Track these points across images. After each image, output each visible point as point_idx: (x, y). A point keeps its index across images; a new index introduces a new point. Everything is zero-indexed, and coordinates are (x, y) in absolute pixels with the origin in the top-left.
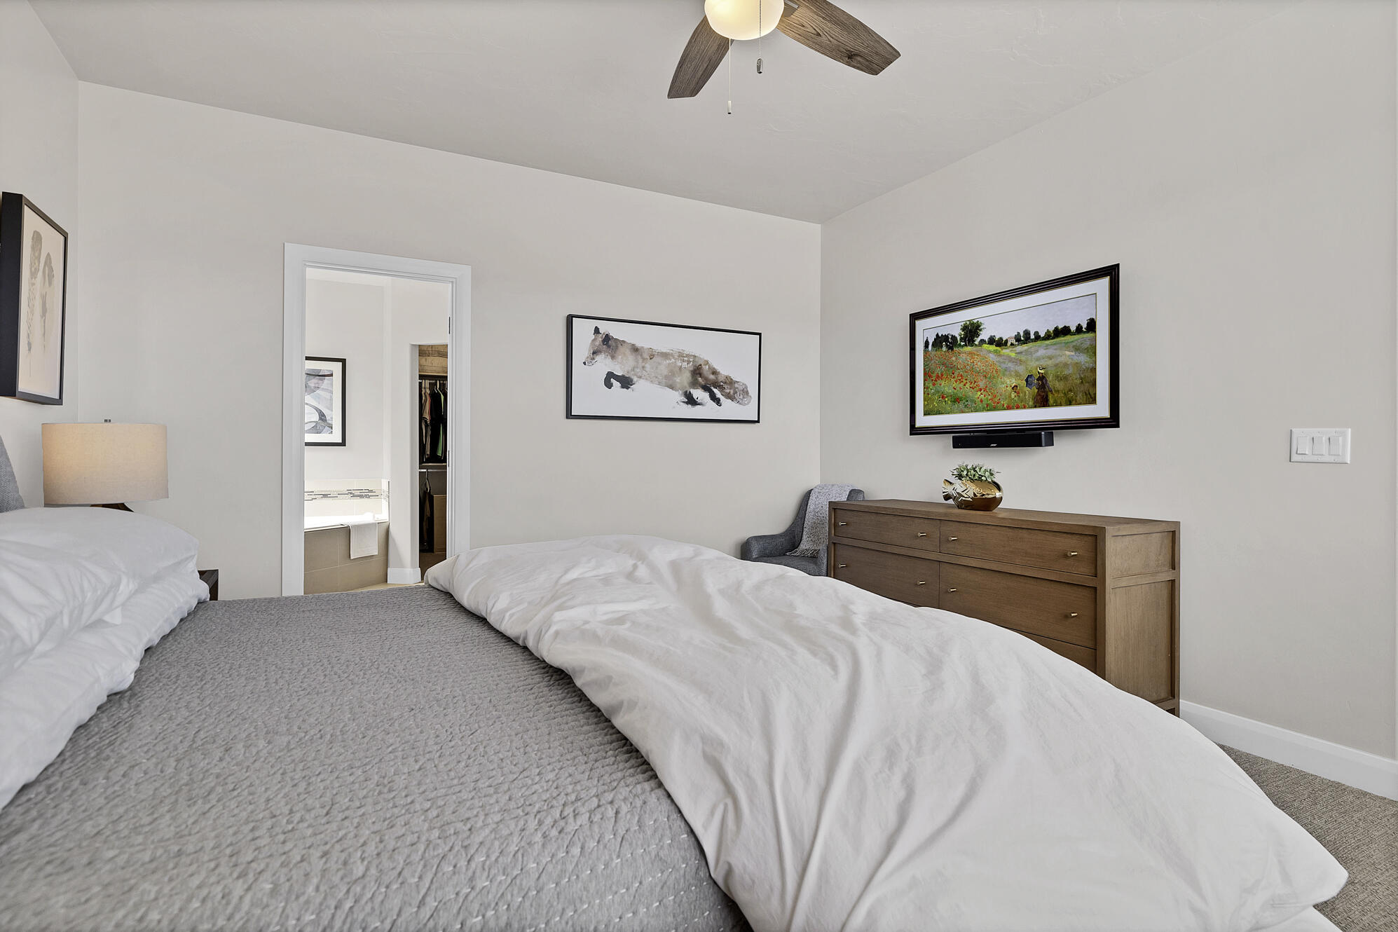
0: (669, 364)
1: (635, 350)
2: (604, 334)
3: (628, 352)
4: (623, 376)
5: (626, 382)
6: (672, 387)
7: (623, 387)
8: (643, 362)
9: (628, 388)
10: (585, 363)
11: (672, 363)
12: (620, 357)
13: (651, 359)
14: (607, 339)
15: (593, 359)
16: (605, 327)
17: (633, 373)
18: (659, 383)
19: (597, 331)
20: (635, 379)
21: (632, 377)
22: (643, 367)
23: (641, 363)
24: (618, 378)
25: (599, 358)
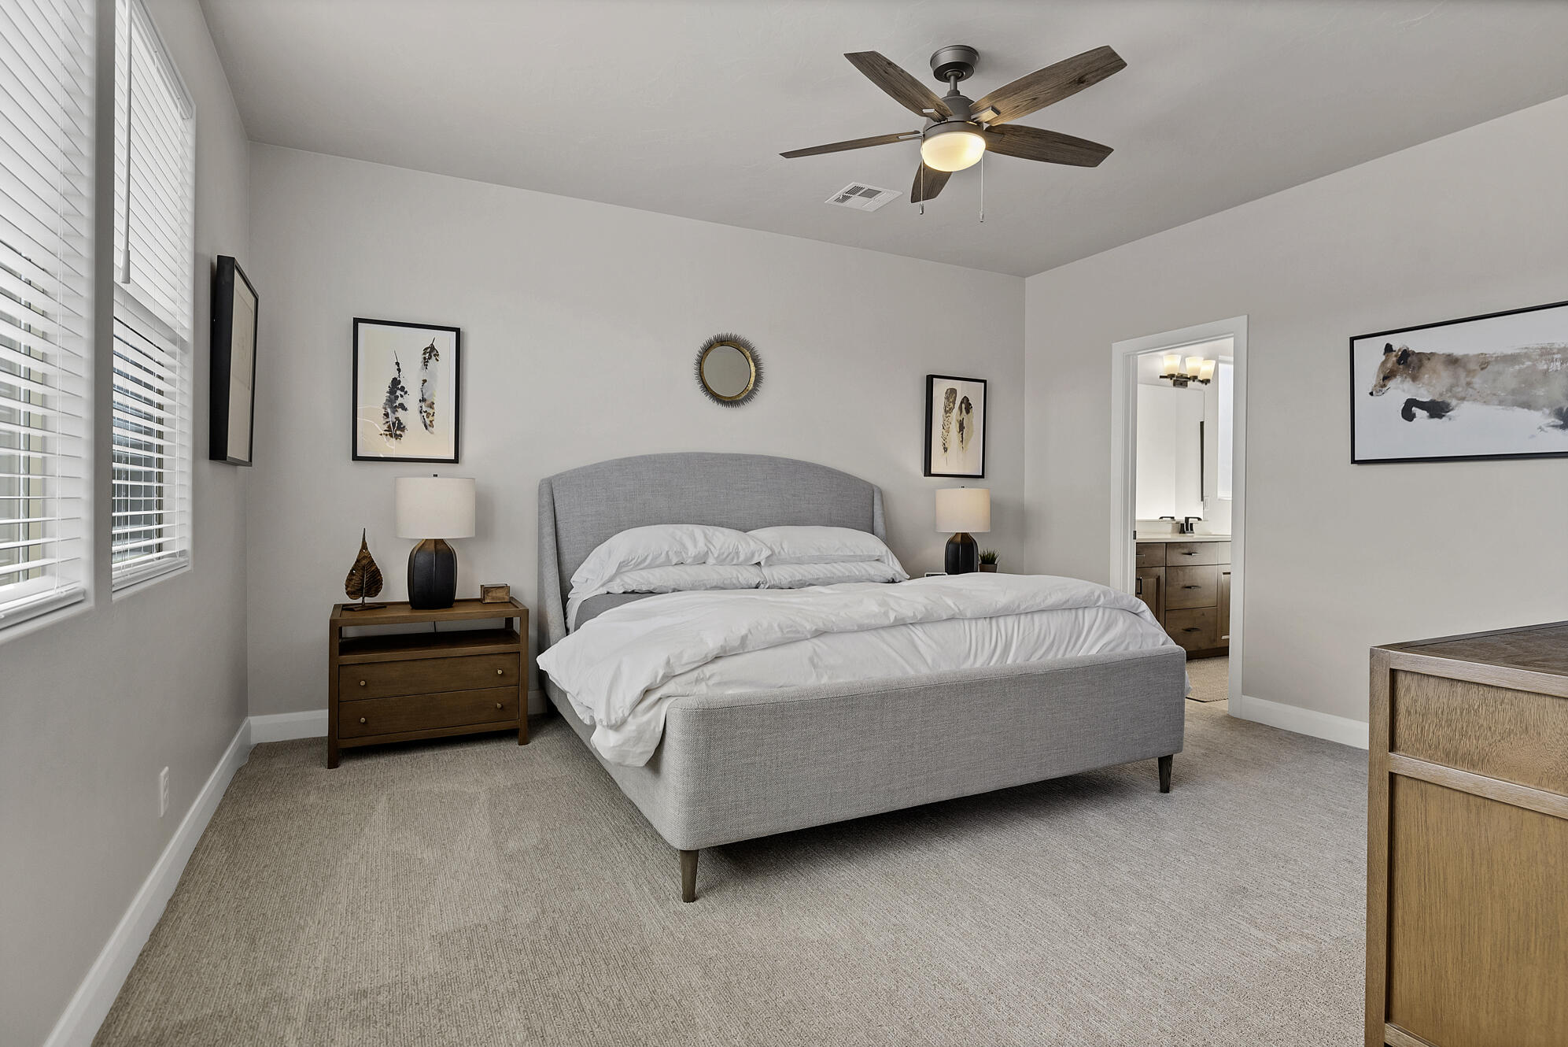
0: (1520, 371)
1: (1452, 361)
2: (1399, 350)
3: (1440, 367)
4: (1433, 402)
5: (1437, 410)
6: (1527, 405)
7: (1432, 416)
8: (1467, 376)
9: (1441, 417)
10: (1371, 394)
11: (1528, 367)
12: (1426, 376)
13: (1482, 369)
14: (1405, 356)
15: (1385, 386)
16: (1398, 342)
17: (1449, 394)
18: (1501, 403)
19: (1389, 349)
20: (1453, 402)
21: (1448, 400)
22: (1469, 384)
23: (1463, 379)
24: (1422, 405)
25: (1391, 384)
